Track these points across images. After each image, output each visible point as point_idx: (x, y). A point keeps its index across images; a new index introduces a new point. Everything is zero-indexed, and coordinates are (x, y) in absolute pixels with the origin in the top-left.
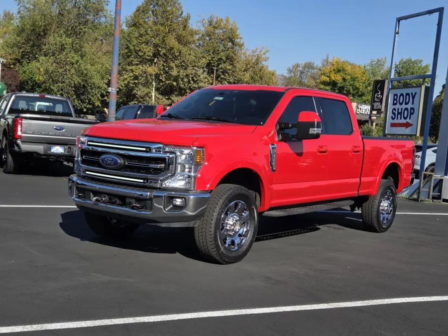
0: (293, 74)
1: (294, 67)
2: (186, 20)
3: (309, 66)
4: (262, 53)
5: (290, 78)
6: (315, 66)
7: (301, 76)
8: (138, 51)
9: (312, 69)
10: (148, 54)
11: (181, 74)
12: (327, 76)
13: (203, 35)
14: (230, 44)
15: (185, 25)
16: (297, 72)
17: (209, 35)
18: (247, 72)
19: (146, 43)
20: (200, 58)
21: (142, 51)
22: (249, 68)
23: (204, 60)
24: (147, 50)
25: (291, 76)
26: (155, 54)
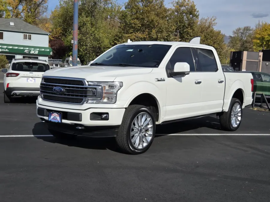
1: (237, 30)
2: (162, 2)
3: (247, 29)
4: (212, 20)
7: (242, 36)
8: (132, 24)
9: (249, 31)
10: (139, 25)
11: (159, 37)
12: (258, 34)
13: (173, 12)
14: (191, 16)
15: (161, 6)
16: (239, 33)
17: (177, 11)
18: (202, 33)
19: (137, 19)
20: (171, 26)
21: (135, 24)
22: (204, 31)
23: (174, 27)
24: (138, 23)
25: (235, 36)
26: (142, 25)
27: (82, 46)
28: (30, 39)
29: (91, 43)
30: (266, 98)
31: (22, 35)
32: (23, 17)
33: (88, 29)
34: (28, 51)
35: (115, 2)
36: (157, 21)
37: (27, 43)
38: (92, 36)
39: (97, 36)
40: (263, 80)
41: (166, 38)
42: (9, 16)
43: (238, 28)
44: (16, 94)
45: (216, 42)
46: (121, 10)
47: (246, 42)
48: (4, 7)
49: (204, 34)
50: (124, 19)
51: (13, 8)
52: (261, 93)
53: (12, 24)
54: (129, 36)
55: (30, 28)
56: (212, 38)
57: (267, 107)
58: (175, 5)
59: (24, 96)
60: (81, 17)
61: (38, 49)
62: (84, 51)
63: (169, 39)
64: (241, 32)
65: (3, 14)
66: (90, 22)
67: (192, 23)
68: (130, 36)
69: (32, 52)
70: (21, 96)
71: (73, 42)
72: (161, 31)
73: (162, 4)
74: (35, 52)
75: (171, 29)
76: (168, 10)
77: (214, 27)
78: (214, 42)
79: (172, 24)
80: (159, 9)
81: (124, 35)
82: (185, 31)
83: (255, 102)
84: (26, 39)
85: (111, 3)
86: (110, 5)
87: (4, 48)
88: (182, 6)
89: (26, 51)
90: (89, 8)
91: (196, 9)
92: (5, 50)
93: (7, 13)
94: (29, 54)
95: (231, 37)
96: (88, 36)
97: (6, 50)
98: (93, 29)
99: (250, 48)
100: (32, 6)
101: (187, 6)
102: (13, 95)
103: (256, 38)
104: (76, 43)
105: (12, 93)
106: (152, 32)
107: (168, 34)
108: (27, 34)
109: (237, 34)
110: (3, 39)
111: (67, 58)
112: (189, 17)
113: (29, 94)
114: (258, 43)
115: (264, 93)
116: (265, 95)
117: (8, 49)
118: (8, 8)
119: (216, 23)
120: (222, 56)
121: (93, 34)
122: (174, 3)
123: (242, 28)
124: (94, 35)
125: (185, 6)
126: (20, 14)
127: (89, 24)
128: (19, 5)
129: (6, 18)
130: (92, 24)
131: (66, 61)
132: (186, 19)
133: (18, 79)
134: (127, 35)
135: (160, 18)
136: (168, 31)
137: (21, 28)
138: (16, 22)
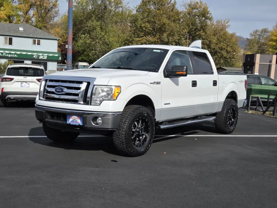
0: (253, 37)
1: (254, 32)
2: (174, 5)
3: (265, 31)
4: (225, 22)
5: (251, 40)
6: (269, 31)
7: (259, 38)
8: (143, 27)
9: (267, 33)
10: (150, 28)
11: (170, 40)
12: (275, 36)
13: (185, 14)
14: (204, 18)
15: (173, 9)
16: (257, 35)
17: (189, 14)
18: (215, 36)
19: (149, 22)
20: (183, 29)
21: (146, 28)
22: (217, 34)
23: (186, 30)
24: (149, 27)
25: (253, 38)
26: (154, 29)
28: (38, 44)
29: (100, 48)
30: (262, 101)
31: (31, 40)
32: (34, 22)
33: (97, 34)
34: (37, 56)
35: (126, 6)
36: (169, 24)
37: (36, 48)
38: (101, 40)
39: (107, 40)
40: (263, 83)
41: (178, 41)
42: (20, 21)
43: (256, 30)
44: (10, 98)
45: (229, 45)
46: (132, 14)
47: (263, 44)
48: (15, 12)
49: (216, 36)
50: (134, 22)
51: (24, 13)
52: (257, 96)
53: (21, 29)
54: (139, 40)
55: (40, 33)
56: (225, 40)
57: (262, 110)
58: (187, 7)
59: (18, 100)
60: (91, 21)
61: (46, 55)
62: (93, 56)
63: (181, 42)
64: (258, 34)
65: (14, 19)
66: (100, 26)
67: (205, 26)
68: (141, 40)
69: (41, 57)
70: (16, 101)
71: (67, 47)
72: (172, 35)
73: (174, 7)
74: (43, 57)
75: (183, 32)
76: (180, 13)
77: (227, 29)
78: (227, 45)
79: (184, 27)
80: (171, 12)
81: (134, 39)
82: (197, 34)
83: (251, 105)
84: (35, 44)
85: (122, 7)
86: (121, 9)
87: (13, 54)
88: (195, 8)
89: (35, 56)
90: (99, 12)
91: (209, 11)
92: (13, 56)
93: (18, 18)
94: (38, 59)
95: (247, 39)
96: (97, 40)
97: (15, 55)
98: (103, 34)
99: (267, 51)
100: (43, 11)
101: (199, 8)
102: (7, 100)
103: (272, 40)
104: (70, 48)
105: (6, 98)
106: (163, 35)
107: (180, 38)
108: (37, 39)
109: (254, 36)
110: (12, 45)
111: (76, 63)
112: (201, 20)
113: (23, 98)
114: (275, 46)
115: (260, 96)
116: (261, 98)
117: (17, 54)
118: (19, 13)
119: (230, 25)
120: (236, 60)
121: (102, 39)
122: (186, 5)
123: (259, 30)
124: (104, 39)
125: (197, 9)
126: (30, 19)
127: (99, 28)
128: (29, 10)
129: (16, 23)
130: (101, 28)
131: (76, 65)
132: (199, 21)
133: (13, 83)
134: (137, 39)
135: (171, 21)
136: (180, 34)
137: (30, 34)
138: (26, 27)
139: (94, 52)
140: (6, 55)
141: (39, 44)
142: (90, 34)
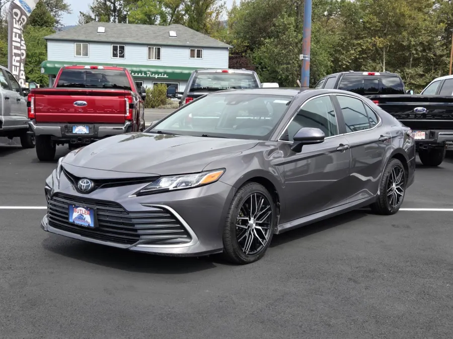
8: (366, 23)
19: (375, 13)
20: (437, 22)
21: (370, 23)
23: (442, 25)
24: (375, 21)
26: (384, 24)
27: (282, 64)
28: (197, 57)
31: (188, 51)
37: (195, 63)
51: (171, 9)
53: (173, 33)
54: (359, 44)
55: (200, 38)
60: (279, 17)
65: (157, 19)
75: (436, 27)
79: (438, 19)
81: (351, 42)
84: (194, 57)
87: (161, 73)
92: (162, 76)
96: (291, 47)
97: (164, 75)
98: (301, 37)
100: (201, 5)
106: (401, 35)
107: (430, 38)
108: (196, 50)
110: (160, 59)
117: (168, 74)
121: (299, 45)
127: (293, 27)
129: (159, 25)
134: (356, 42)
137: (186, 40)
138: (179, 30)
139: (285, 66)
140: (152, 75)
141: (199, 56)
142: (278, 37)
